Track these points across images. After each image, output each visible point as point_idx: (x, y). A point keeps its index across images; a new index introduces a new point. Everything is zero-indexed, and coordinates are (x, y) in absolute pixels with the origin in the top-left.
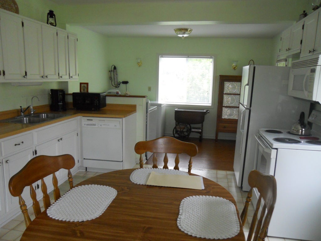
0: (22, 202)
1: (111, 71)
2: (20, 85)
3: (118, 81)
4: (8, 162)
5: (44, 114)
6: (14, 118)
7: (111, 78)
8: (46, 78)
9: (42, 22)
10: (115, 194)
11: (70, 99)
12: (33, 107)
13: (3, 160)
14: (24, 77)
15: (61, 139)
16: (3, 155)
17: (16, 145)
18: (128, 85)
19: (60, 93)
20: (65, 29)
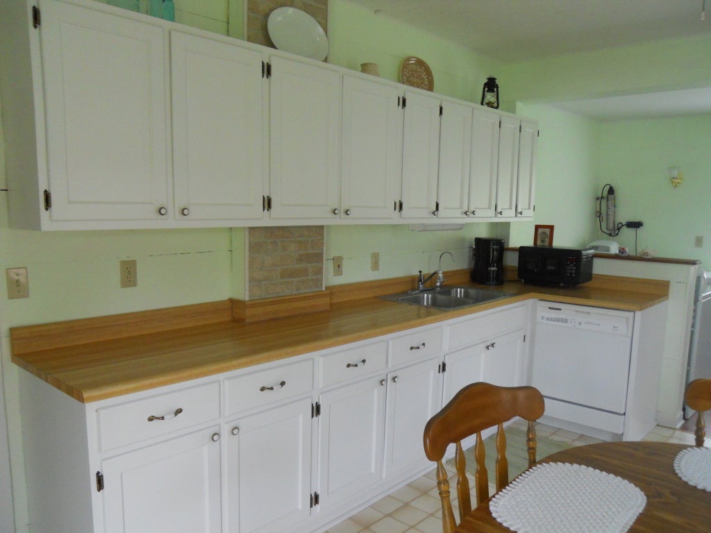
0: (443, 474)
1: (602, 198)
2: (425, 228)
3: (618, 221)
4: (396, 379)
5: (461, 288)
6: (405, 293)
7: (601, 214)
8: (472, 215)
9: (471, 101)
10: (640, 500)
11: (512, 260)
12: (443, 273)
13: (389, 375)
14: (434, 213)
15: (493, 345)
16: (390, 365)
17: (412, 348)
18: (640, 230)
19: (495, 247)
20: (513, 111)
